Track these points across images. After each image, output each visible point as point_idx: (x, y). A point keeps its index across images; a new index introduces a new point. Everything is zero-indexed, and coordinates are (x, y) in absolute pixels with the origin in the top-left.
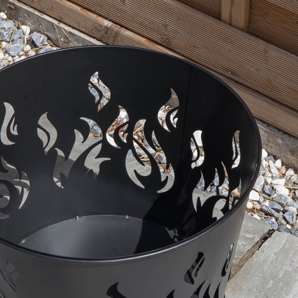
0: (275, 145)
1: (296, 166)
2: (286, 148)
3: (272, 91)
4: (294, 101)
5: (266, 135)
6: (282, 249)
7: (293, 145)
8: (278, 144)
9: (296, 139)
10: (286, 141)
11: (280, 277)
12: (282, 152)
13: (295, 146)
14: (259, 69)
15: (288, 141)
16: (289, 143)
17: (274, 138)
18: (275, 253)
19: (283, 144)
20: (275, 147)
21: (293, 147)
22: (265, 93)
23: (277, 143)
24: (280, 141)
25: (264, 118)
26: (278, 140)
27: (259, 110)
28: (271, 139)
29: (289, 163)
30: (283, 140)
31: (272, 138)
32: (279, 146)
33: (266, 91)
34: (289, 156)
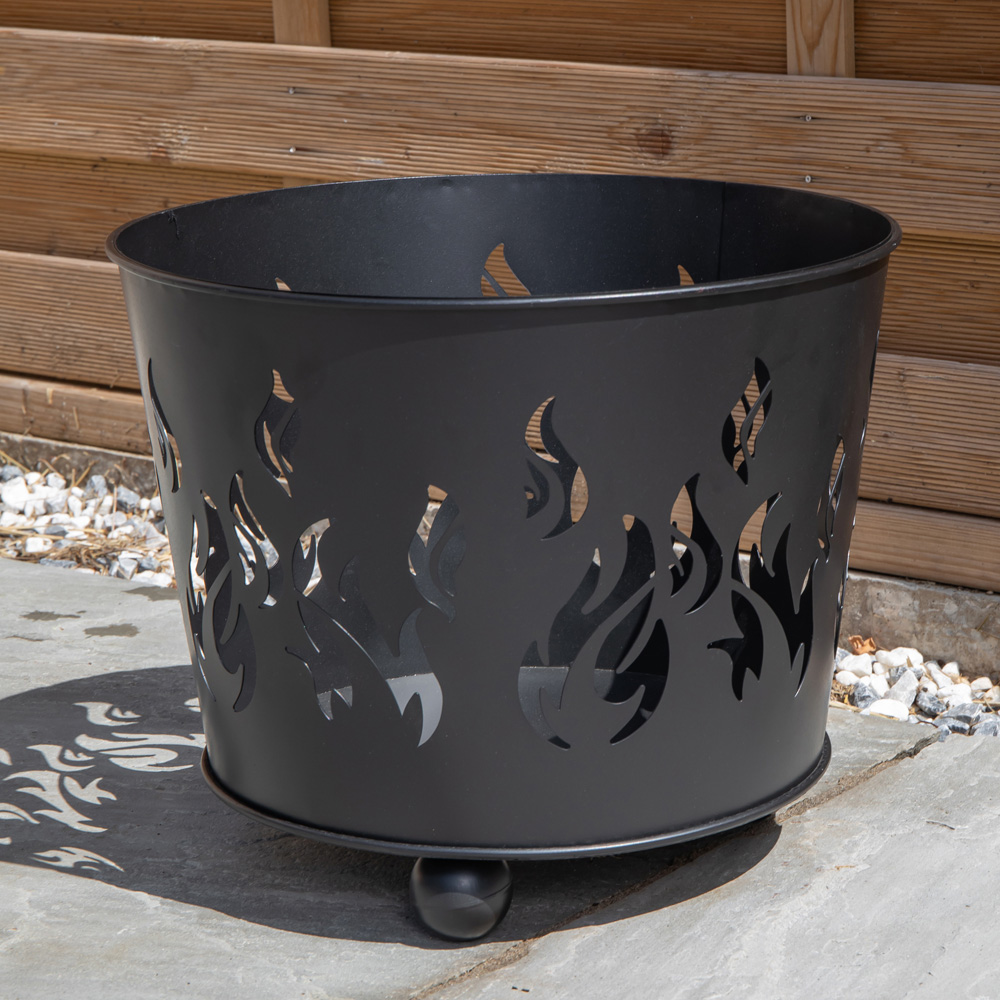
0: (941, 623)
1: (995, 667)
2: (967, 620)
3: (924, 484)
4: (980, 488)
5: (917, 602)
6: (973, 753)
7: (984, 606)
8: (947, 620)
9: (990, 592)
10: (967, 602)
11: (972, 785)
12: (958, 638)
13: (988, 606)
14: (889, 434)
15: (971, 599)
16: (972, 604)
17: (935, 603)
18: (956, 759)
19: (959, 613)
20: (940, 631)
21: (984, 610)
22: (908, 495)
23: (945, 615)
24: (951, 608)
25: (908, 566)
26: (946, 605)
27: (895, 547)
28: (930, 610)
29: (976, 668)
30: (958, 601)
31: (932, 607)
32: (951, 623)
33: (910, 489)
34: (975, 646)
